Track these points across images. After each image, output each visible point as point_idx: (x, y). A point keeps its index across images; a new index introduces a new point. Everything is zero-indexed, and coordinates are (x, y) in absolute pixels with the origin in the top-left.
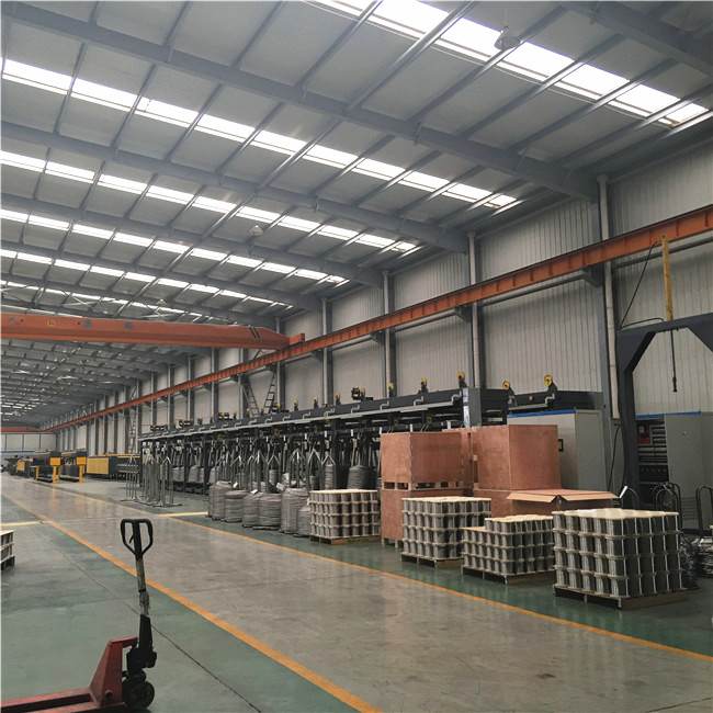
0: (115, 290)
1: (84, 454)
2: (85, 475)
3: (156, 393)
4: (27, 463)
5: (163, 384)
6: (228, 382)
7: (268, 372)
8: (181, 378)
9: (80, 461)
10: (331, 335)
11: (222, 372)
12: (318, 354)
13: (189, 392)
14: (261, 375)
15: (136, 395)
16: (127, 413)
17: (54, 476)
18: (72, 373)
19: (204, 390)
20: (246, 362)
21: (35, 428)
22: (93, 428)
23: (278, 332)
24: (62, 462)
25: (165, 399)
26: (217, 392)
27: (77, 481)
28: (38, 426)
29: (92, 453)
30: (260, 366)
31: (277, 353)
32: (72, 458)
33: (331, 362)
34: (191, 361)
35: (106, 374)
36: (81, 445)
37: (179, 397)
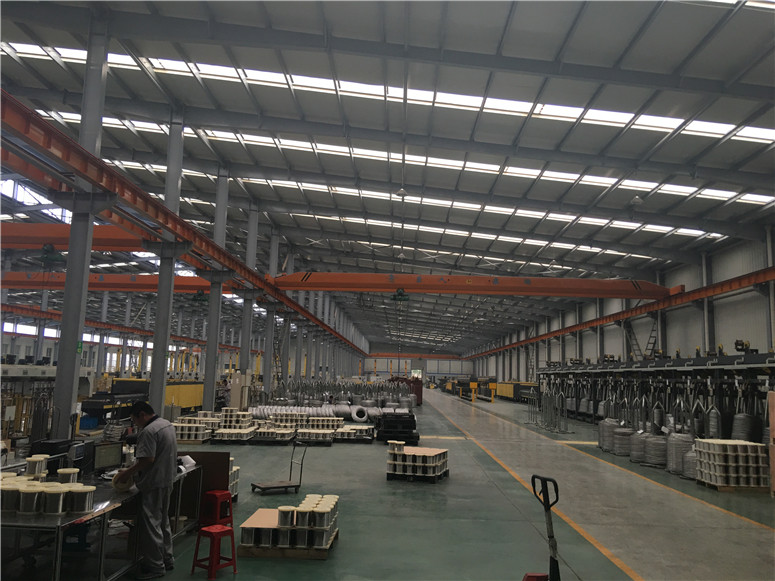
0: (516, 253)
1: (494, 380)
2: (496, 396)
3: (550, 333)
4: (453, 384)
5: (555, 326)
6: (612, 326)
7: (649, 319)
8: (570, 321)
9: (492, 386)
10: (711, 286)
11: (606, 317)
12: (699, 304)
13: (578, 333)
14: (643, 321)
15: (534, 334)
16: (527, 348)
17: (473, 396)
18: (484, 316)
19: (591, 332)
20: (628, 309)
21: (458, 356)
22: (501, 358)
23: (658, 284)
24: (479, 385)
25: (557, 338)
26: (602, 334)
27: (490, 401)
28: (460, 355)
29: (500, 379)
30: (641, 313)
31: (658, 303)
32: (486, 383)
33: (711, 312)
34: (579, 307)
35: (510, 317)
36: (492, 373)
37: (569, 337)
